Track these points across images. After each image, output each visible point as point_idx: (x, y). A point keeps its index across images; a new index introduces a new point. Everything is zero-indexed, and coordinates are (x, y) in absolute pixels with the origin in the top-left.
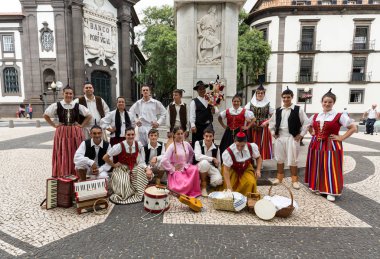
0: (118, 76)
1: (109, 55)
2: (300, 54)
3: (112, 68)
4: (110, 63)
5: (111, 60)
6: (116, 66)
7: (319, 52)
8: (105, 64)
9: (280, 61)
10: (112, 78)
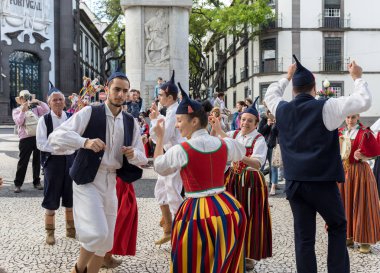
0: (52, 59)
1: (39, 26)
2: (324, 32)
3: (43, 46)
4: (40, 39)
5: (43, 34)
6: (50, 44)
7: (349, 29)
8: (32, 41)
9: (296, 41)
10: (44, 63)
